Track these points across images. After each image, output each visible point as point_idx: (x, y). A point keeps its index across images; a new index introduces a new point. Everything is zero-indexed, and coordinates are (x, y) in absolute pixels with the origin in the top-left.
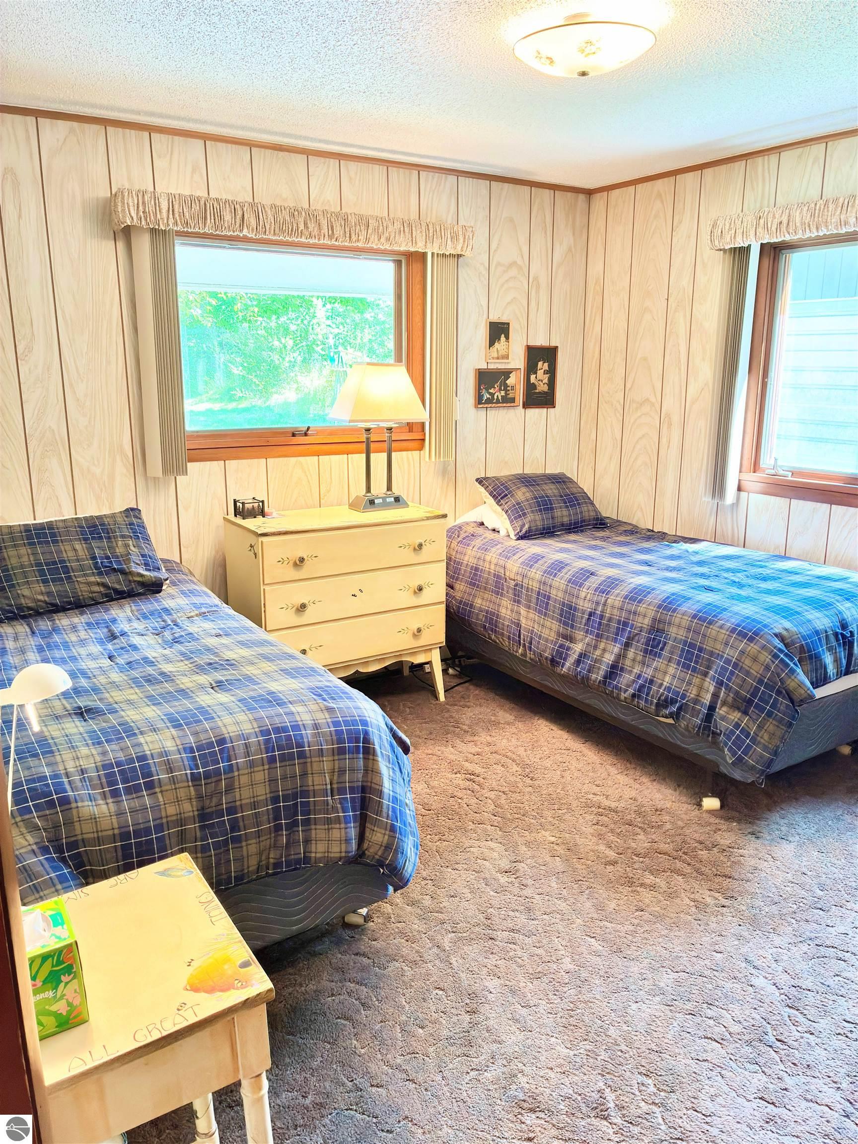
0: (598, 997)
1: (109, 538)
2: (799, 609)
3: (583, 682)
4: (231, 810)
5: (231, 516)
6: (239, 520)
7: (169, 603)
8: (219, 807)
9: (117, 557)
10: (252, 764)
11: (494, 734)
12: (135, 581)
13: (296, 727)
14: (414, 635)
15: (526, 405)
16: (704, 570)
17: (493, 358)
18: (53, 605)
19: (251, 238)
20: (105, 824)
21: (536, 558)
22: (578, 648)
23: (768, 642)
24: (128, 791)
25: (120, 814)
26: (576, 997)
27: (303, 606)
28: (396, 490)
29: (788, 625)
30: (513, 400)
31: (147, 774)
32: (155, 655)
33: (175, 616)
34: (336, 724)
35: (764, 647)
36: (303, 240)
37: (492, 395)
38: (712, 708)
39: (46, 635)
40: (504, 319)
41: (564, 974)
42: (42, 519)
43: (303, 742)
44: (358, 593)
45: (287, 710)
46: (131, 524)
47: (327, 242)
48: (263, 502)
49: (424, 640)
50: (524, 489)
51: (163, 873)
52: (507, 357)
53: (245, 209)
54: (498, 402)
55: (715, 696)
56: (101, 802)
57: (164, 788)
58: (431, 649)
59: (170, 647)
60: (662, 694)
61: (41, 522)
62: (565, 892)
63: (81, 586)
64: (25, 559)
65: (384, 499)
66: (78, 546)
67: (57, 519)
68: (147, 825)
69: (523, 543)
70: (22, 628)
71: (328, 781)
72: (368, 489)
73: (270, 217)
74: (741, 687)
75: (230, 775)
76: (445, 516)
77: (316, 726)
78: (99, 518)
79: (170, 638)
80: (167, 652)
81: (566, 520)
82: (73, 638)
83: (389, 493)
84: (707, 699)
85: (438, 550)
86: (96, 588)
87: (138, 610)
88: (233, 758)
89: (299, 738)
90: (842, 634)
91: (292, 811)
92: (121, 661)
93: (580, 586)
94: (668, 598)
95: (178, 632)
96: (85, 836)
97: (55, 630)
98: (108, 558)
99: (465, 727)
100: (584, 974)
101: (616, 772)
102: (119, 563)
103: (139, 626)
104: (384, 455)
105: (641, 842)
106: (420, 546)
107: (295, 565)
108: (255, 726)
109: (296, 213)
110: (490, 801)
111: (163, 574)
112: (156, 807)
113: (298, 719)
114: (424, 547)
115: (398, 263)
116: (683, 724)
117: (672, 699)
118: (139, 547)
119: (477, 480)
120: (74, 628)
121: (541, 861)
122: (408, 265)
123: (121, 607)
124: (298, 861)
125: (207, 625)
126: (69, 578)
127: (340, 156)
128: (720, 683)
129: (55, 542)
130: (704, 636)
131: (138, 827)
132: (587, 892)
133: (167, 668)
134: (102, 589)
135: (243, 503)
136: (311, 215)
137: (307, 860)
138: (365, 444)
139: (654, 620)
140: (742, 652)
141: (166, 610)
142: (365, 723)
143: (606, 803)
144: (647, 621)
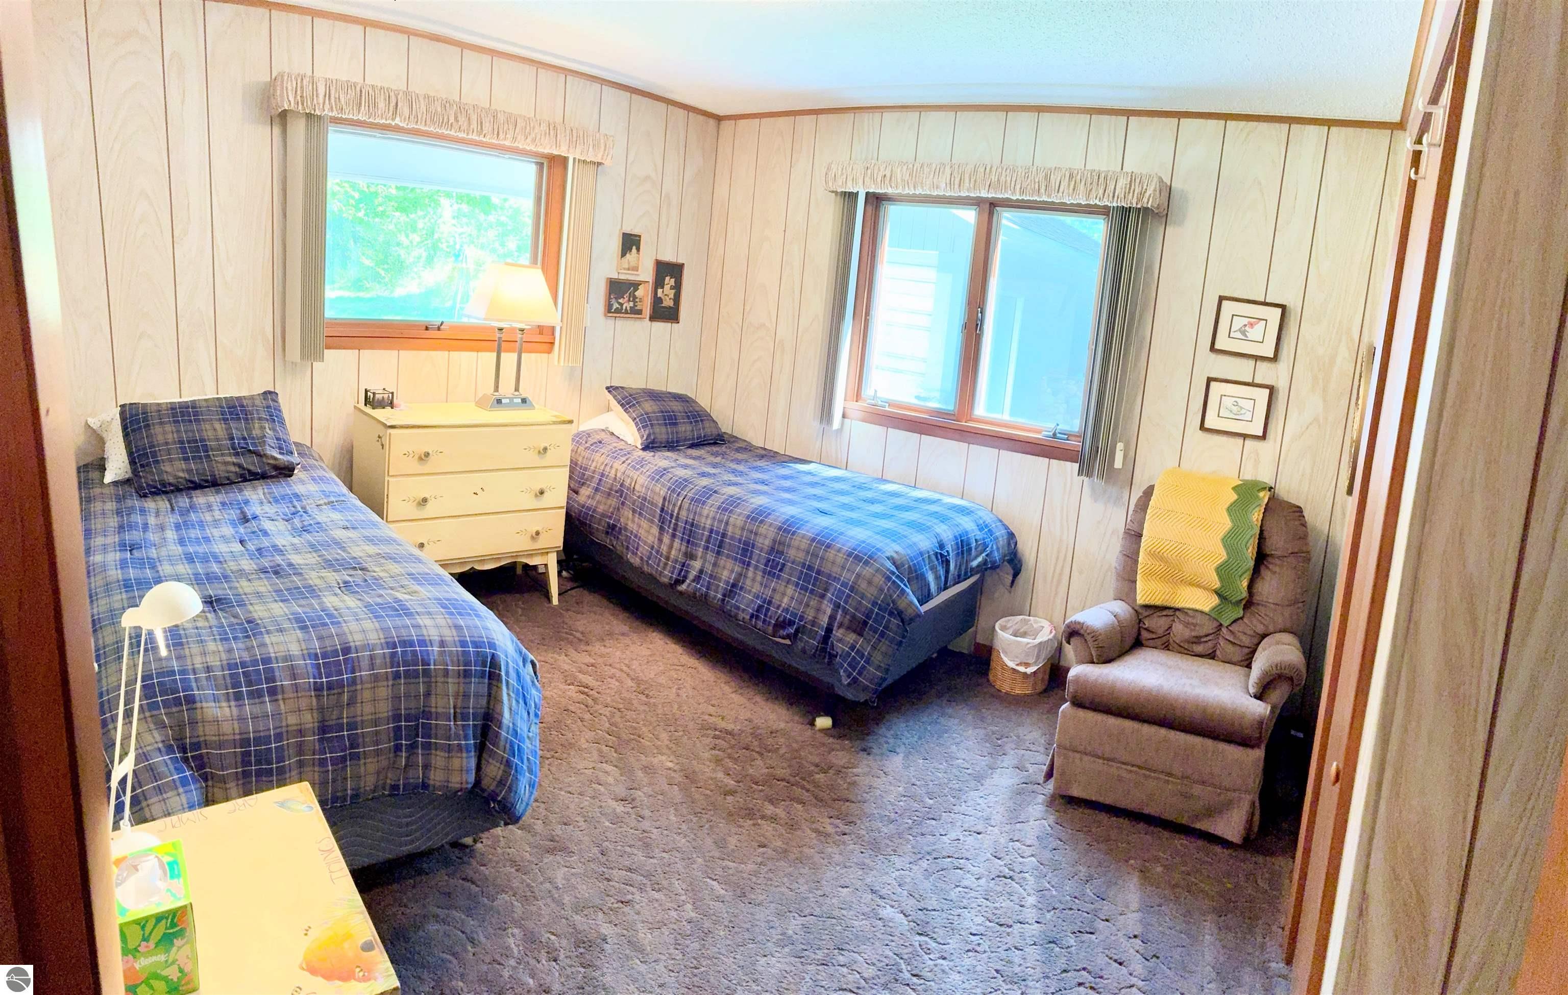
0: (723, 951)
1: (247, 419)
2: (905, 533)
3: (704, 600)
4: (352, 726)
5: (361, 405)
6: (368, 410)
7: (300, 489)
8: (341, 721)
9: (253, 438)
10: (376, 678)
11: (608, 645)
12: (268, 464)
13: (422, 643)
14: (533, 538)
15: (652, 319)
16: (818, 491)
17: (624, 269)
18: (192, 482)
19: (403, 128)
20: (227, 728)
21: (663, 472)
22: (697, 565)
23: (882, 565)
24: (251, 694)
25: (241, 719)
26: (700, 952)
27: (425, 500)
28: (524, 392)
29: (898, 548)
30: (639, 312)
31: (271, 679)
32: (284, 543)
33: (305, 503)
34: (463, 644)
35: (878, 570)
36: (452, 133)
37: (621, 305)
38: (829, 630)
39: (184, 513)
40: (635, 232)
41: (685, 923)
42: (186, 398)
43: (430, 660)
44: (479, 491)
45: (413, 622)
46: (269, 407)
47: (474, 137)
48: (392, 393)
49: (541, 543)
50: (652, 403)
51: (282, 804)
52: (636, 269)
53: (399, 97)
54: (626, 312)
55: (832, 618)
56: (224, 704)
57: (286, 696)
58: (547, 553)
59: (300, 536)
60: (781, 615)
61: (186, 400)
62: (684, 827)
63: (219, 465)
64: (170, 436)
65: (511, 399)
66: (217, 426)
67: (200, 398)
68: (267, 733)
69: (648, 455)
70: (162, 503)
71: (452, 706)
72: (496, 389)
73: (423, 108)
74: (856, 610)
75: (353, 688)
76: (571, 422)
77: (442, 644)
78: (239, 398)
79: (299, 525)
80: (296, 541)
81: (689, 435)
82: (208, 517)
83: (517, 393)
84: (824, 621)
85: (562, 455)
86: (233, 469)
87: (270, 493)
88: (357, 668)
89: (425, 654)
90: (941, 554)
91: (414, 733)
92: (251, 546)
93: (703, 504)
94: (788, 520)
95: (308, 521)
96: (207, 738)
97: (192, 507)
98: (244, 439)
99: (578, 635)
100: (707, 924)
101: (731, 690)
102: (254, 444)
103: (270, 510)
104: (514, 356)
105: (759, 768)
106: (545, 449)
107: (420, 459)
108: (382, 636)
109: (448, 105)
110: (604, 718)
111: (295, 459)
112: (277, 715)
113: (425, 633)
114: (549, 452)
115: (541, 165)
116: (800, 645)
117: (790, 620)
118: (274, 430)
119: (607, 388)
120: (209, 507)
121: (657, 789)
122: (550, 167)
123: (254, 488)
124: (416, 787)
125: (336, 516)
126: (208, 456)
127: (493, 52)
128: (837, 606)
129: (197, 421)
130: (822, 559)
131: (258, 735)
132: (707, 826)
133: (296, 559)
134: (238, 470)
135: (374, 394)
136: (461, 108)
137: (425, 786)
138: (496, 343)
139: (774, 541)
140: (858, 576)
141: (297, 496)
142: (492, 645)
143: (722, 725)
144: (767, 542)
